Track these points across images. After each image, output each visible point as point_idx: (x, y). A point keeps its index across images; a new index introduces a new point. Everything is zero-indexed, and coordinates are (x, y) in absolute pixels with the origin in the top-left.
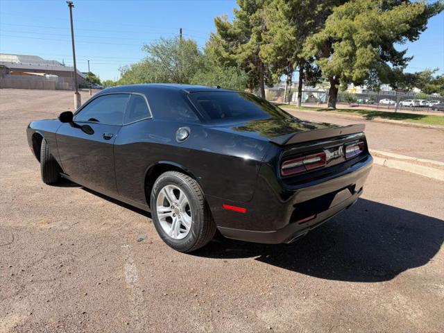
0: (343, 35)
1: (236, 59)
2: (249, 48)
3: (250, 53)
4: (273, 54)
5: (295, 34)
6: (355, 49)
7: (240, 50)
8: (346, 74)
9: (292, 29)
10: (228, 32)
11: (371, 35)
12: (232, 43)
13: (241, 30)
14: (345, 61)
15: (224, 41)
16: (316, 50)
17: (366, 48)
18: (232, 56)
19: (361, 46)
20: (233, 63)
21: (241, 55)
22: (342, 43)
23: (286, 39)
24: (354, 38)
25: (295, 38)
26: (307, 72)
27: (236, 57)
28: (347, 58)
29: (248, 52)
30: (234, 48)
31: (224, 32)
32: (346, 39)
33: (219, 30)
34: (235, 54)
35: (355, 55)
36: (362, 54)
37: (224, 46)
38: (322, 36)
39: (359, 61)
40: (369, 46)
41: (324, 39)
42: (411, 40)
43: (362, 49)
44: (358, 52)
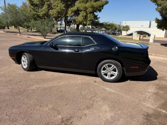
0: (83, 9)
1: (39, 15)
2: (44, 10)
3: (45, 13)
4: (57, 14)
5: (64, 7)
6: (87, 14)
7: (40, 11)
8: (84, 23)
9: (64, 5)
10: (34, 3)
11: (92, 10)
12: (36, 8)
13: (39, 3)
14: (84, 18)
15: (32, 6)
16: (73, 13)
17: (91, 14)
18: (37, 13)
19: (89, 14)
20: (38, 16)
21: (41, 13)
22: (83, 12)
23: (62, 9)
24: (87, 10)
25: (64, 9)
26: (67, 21)
27: (39, 13)
28: (84, 17)
29: (44, 12)
30: (37, 10)
31: (32, 3)
32: (84, 11)
33: (29, 2)
34: (38, 12)
35: (87, 16)
36: (90, 16)
37: (32, 9)
38: (74, 8)
39: (89, 19)
40: (92, 14)
41: (75, 10)
42: (99, 12)
43: (90, 15)
44: (88, 16)
